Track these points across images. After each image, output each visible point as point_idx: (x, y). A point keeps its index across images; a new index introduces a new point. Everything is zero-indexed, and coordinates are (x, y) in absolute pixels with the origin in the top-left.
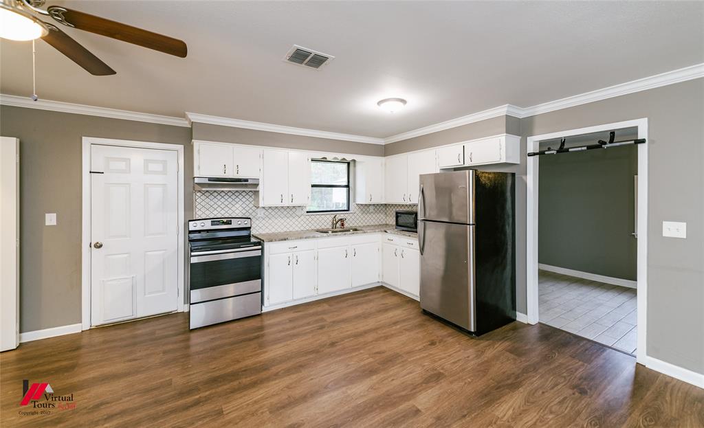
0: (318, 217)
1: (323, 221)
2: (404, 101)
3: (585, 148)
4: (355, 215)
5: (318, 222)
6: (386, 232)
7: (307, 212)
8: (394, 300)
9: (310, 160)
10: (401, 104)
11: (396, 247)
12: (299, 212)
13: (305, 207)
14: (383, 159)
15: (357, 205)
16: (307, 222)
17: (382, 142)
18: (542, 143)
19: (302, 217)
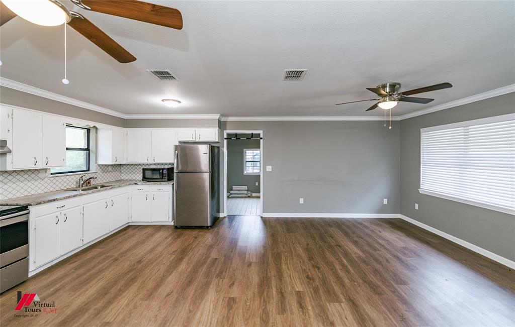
0: (62, 178)
1: (68, 182)
2: (179, 102)
4: (97, 174)
5: (62, 183)
6: (136, 184)
7: (52, 174)
8: (149, 230)
9: (65, 125)
11: (147, 193)
12: (41, 175)
13: (49, 169)
14: (125, 130)
15: (99, 165)
16: (52, 184)
17: (126, 117)
18: (228, 134)
19: (46, 179)
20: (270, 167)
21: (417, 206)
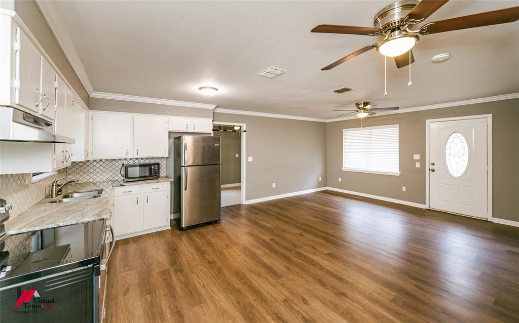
2: (217, 90)
3: (228, 131)
6: (122, 185)
10: (215, 91)
12: (27, 180)
19: (30, 187)
20: (251, 157)
21: (340, 180)
